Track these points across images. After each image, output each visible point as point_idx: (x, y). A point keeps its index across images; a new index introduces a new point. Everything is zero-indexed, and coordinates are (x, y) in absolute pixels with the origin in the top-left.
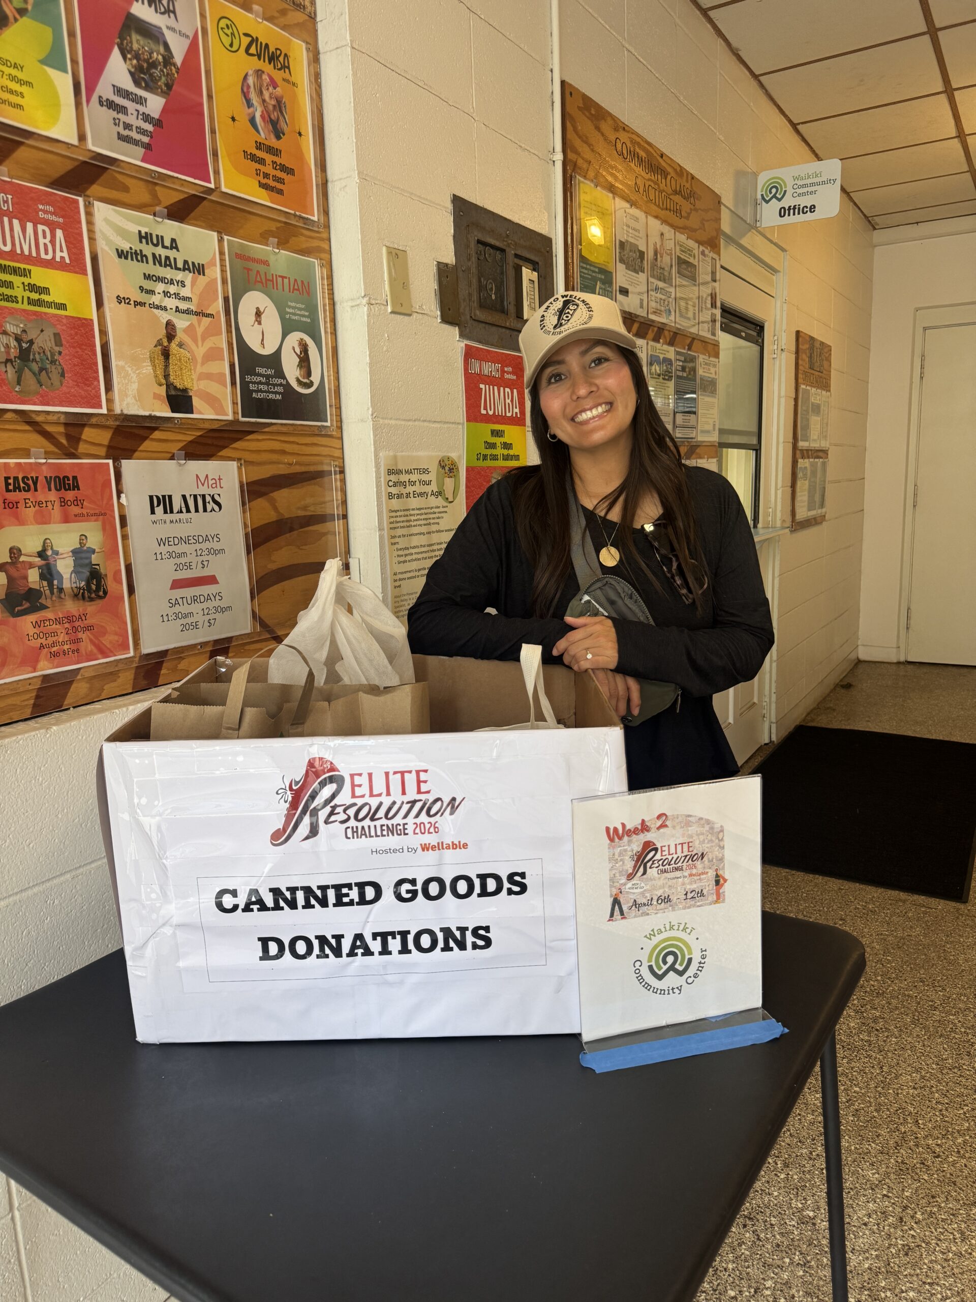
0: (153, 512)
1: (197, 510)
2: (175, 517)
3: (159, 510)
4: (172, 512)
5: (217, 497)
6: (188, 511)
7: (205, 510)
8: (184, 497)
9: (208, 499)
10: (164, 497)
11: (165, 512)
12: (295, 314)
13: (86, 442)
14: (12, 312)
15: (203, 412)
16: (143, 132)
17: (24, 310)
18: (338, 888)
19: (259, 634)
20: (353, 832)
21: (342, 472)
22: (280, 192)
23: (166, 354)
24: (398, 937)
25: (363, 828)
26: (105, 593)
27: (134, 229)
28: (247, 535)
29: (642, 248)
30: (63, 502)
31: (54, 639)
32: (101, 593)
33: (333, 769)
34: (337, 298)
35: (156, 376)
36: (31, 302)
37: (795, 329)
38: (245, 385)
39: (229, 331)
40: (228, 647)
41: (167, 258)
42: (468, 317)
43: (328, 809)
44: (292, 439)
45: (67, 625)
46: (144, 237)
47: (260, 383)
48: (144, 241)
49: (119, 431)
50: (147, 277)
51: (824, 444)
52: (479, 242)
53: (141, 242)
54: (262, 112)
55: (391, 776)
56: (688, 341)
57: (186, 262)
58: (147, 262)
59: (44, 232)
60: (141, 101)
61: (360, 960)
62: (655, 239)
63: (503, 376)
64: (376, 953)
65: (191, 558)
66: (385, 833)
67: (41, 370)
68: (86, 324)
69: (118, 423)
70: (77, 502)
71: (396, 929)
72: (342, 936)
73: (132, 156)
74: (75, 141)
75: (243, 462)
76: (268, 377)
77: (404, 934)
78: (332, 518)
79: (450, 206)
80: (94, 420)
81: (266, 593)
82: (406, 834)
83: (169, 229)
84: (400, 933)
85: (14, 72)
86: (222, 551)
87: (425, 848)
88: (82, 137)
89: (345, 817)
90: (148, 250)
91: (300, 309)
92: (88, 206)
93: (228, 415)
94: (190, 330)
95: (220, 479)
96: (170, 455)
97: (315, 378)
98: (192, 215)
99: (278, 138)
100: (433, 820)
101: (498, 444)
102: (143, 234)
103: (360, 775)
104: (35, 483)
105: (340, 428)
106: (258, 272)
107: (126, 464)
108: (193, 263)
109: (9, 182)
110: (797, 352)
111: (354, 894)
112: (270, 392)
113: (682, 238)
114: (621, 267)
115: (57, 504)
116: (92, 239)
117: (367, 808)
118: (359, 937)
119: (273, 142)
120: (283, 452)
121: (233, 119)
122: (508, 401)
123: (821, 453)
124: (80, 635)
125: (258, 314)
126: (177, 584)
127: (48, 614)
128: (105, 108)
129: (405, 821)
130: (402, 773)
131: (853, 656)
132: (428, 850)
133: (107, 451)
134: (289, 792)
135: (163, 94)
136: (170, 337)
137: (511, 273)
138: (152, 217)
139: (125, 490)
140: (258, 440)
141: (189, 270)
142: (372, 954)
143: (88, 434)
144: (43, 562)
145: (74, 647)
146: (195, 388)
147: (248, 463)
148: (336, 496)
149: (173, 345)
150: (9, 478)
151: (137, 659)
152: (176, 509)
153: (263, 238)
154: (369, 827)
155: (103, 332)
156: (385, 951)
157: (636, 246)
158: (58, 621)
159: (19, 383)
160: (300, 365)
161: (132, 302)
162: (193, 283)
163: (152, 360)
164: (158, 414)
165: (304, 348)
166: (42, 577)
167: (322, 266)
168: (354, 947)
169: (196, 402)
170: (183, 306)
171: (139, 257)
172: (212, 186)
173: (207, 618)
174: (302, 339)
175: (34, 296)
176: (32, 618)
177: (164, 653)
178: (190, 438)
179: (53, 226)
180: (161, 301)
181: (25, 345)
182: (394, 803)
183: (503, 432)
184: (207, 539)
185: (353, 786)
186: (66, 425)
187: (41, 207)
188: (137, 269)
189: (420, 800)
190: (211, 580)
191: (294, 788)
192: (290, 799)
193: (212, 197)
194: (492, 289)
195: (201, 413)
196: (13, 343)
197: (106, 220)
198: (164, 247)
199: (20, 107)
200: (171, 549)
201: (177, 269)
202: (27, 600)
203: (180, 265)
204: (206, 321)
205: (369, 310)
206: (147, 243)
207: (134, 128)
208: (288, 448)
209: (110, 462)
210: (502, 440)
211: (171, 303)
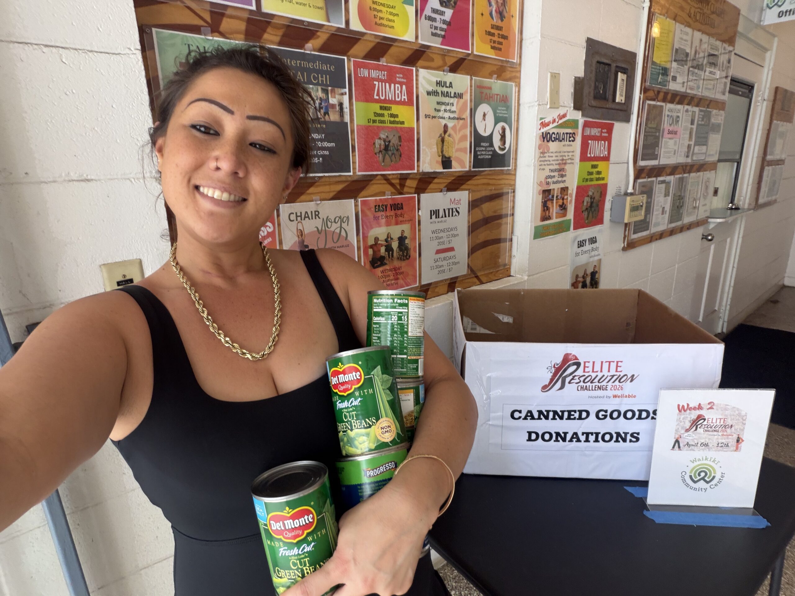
0: (431, 218)
1: (449, 216)
2: (440, 220)
3: (434, 217)
4: (439, 217)
5: (458, 209)
6: (445, 216)
7: (452, 216)
8: (444, 210)
9: (454, 210)
10: (436, 210)
11: (436, 218)
12: (501, 113)
13: (408, 186)
14: (383, 128)
15: (456, 168)
16: (442, 29)
17: (388, 127)
18: (569, 412)
19: (470, 275)
20: (581, 388)
21: (514, 192)
22: (500, 49)
23: (443, 141)
24: (594, 435)
25: (586, 386)
26: (410, 257)
27: (434, 79)
28: (469, 226)
29: (688, 51)
30: (396, 216)
31: (389, 278)
32: (408, 257)
33: (576, 359)
34: (521, 101)
35: (438, 152)
36: (391, 122)
37: (775, 86)
38: (475, 152)
39: (471, 126)
40: (456, 281)
41: (447, 92)
42: (587, 105)
43: (571, 377)
44: (493, 177)
45: (394, 272)
46: (439, 83)
47: (483, 151)
48: (438, 85)
49: (420, 180)
50: (438, 103)
51: (783, 157)
52: (598, 62)
53: (437, 86)
54: (496, 8)
55: (604, 363)
56: (707, 103)
57: (455, 93)
58: (439, 96)
59: (398, 87)
60: (442, 13)
61: (574, 444)
62: (696, 43)
63: (601, 134)
64: (583, 441)
65: (445, 239)
66: (596, 389)
67: (393, 154)
68: (412, 129)
69: (420, 177)
70: (402, 215)
71: (594, 431)
72: (567, 433)
73: (436, 43)
74: (414, 40)
75: (471, 191)
76: (486, 147)
77: (597, 434)
78: (506, 216)
79: (585, 44)
80: (411, 176)
81: (474, 255)
82: (606, 390)
83: (450, 77)
84: (595, 433)
85: (391, 10)
86: (458, 235)
87: (615, 396)
88: (417, 37)
89: (578, 381)
90: (439, 89)
91: (503, 110)
92: (417, 71)
93: (466, 168)
94: (454, 128)
95: (460, 200)
96: (440, 190)
97: (507, 146)
98: (460, 68)
99: (502, 20)
100: (621, 384)
101: (594, 172)
102: (438, 82)
103: (589, 362)
104: (386, 208)
105: (515, 169)
106: (486, 94)
107: (423, 196)
108: (458, 93)
109: (386, 65)
110: (775, 100)
111: (577, 415)
112: (486, 155)
113: (713, 41)
114: (674, 65)
115: (394, 217)
116: (417, 88)
117: (590, 377)
118: (576, 434)
119: (499, 23)
120: (488, 184)
121: (482, 14)
122: (602, 148)
123: (780, 162)
124: (399, 276)
125: (484, 115)
126: (438, 252)
127: (387, 267)
128: (427, 20)
129: (607, 384)
130: (610, 362)
131: (781, 283)
132: (616, 397)
133: (415, 190)
134: (553, 369)
135: (453, 7)
136: (445, 132)
137: (613, 77)
138: (442, 73)
139: (421, 209)
140: (478, 179)
141: (456, 97)
142: (580, 441)
143: (409, 183)
144: (387, 244)
145: (396, 282)
146: (453, 157)
147: (473, 191)
148: (510, 204)
149: (446, 136)
150: (376, 206)
151: (419, 287)
152: (440, 216)
153: (490, 76)
154: (589, 386)
155: (418, 133)
156: (587, 440)
157: (685, 50)
158: (391, 270)
159: (383, 162)
160: (501, 140)
161: (431, 117)
162: (458, 103)
163: (437, 145)
164: (437, 171)
165: (504, 130)
166: (386, 250)
167: (516, 86)
168: (572, 437)
169: (454, 163)
170: (452, 115)
171: (436, 94)
172: (470, 52)
173: (449, 267)
174: (503, 126)
175: (392, 119)
176: (381, 269)
177: (430, 284)
178: (449, 181)
179: (401, 84)
180: (443, 114)
181: (387, 143)
182: (604, 376)
183: (598, 165)
184: (452, 230)
185: (585, 367)
186: (400, 179)
187: (398, 75)
188: (434, 99)
189: (617, 375)
190: (452, 249)
191: (556, 366)
192: (553, 371)
193: (469, 58)
194: (601, 88)
195: (455, 168)
196: (383, 143)
197: (424, 78)
198: (446, 87)
199: (393, 27)
200: (437, 235)
201: (451, 97)
202: (380, 261)
203: (452, 95)
204: (461, 122)
205: (539, 108)
206: (439, 86)
207: (439, 28)
208: (491, 182)
209: (416, 195)
210: (597, 170)
211: (447, 115)
